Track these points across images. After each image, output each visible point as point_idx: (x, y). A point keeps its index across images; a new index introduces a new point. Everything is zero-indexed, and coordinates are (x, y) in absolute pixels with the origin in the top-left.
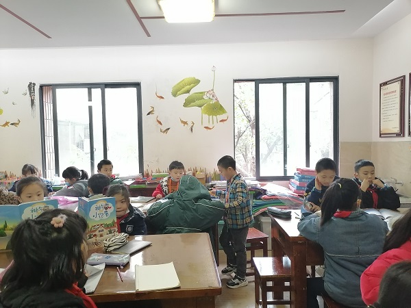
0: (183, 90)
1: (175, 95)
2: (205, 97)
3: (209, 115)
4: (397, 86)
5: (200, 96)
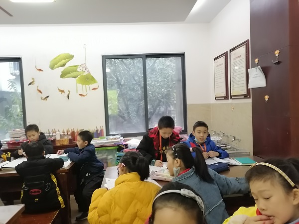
0: (59, 64)
1: (52, 68)
2: (78, 70)
3: (83, 85)
5: (74, 69)
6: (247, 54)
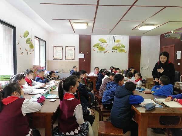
0: (26, 35)
4: (61, 48)
6: (74, 49)
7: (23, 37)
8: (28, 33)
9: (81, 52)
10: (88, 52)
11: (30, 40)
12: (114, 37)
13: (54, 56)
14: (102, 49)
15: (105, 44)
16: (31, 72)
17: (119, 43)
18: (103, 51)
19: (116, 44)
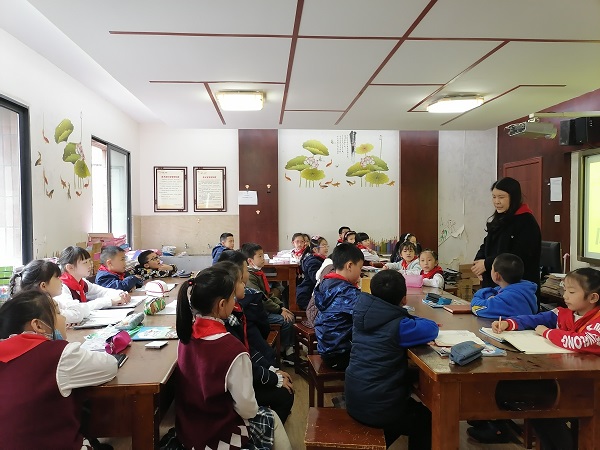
0: (63, 135)
1: (57, 141)
3: (79, 176)
4: (180, 173)
6: (224, 177)
7: (52, 139)
8: (71, 128)
9: (247, 187)
10: (269, 186)
11: (77, 151)
12: (352, 136)
13: (156, 202)
14: (313, 174)
15: (323, 157)
16: (84, 254)
17: (368, 154)
18: (317, 182)
19: (358, 157)
